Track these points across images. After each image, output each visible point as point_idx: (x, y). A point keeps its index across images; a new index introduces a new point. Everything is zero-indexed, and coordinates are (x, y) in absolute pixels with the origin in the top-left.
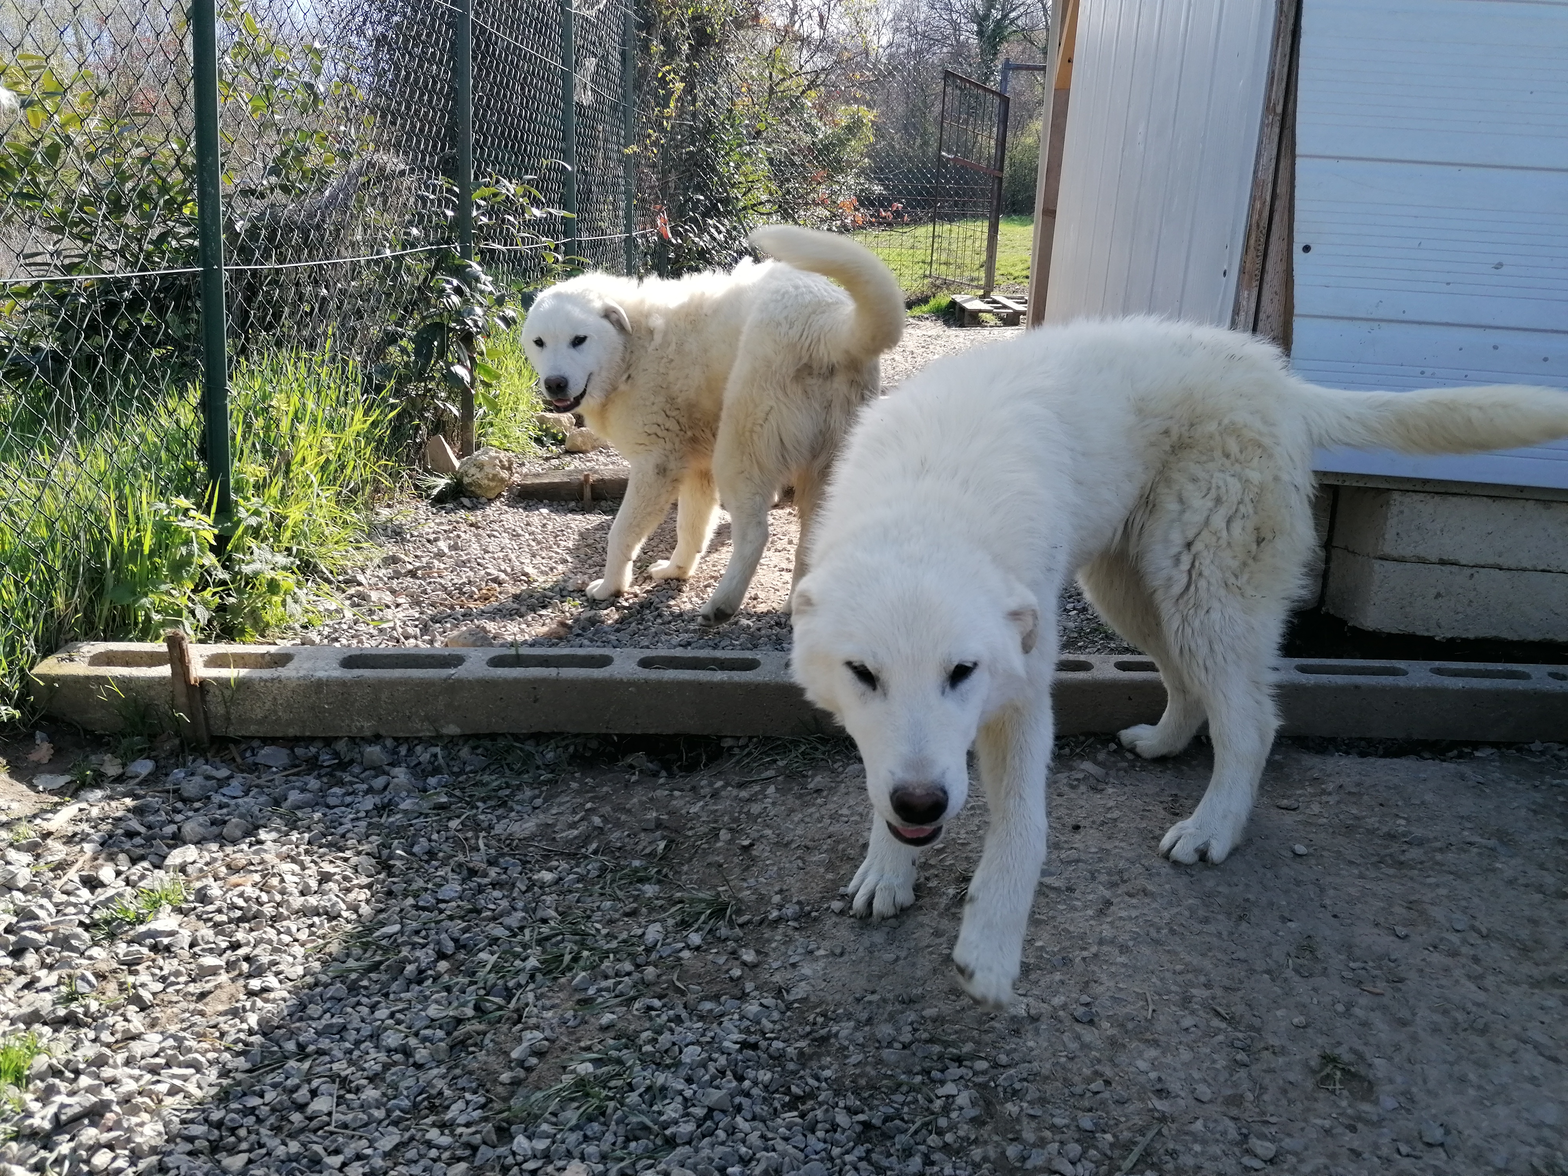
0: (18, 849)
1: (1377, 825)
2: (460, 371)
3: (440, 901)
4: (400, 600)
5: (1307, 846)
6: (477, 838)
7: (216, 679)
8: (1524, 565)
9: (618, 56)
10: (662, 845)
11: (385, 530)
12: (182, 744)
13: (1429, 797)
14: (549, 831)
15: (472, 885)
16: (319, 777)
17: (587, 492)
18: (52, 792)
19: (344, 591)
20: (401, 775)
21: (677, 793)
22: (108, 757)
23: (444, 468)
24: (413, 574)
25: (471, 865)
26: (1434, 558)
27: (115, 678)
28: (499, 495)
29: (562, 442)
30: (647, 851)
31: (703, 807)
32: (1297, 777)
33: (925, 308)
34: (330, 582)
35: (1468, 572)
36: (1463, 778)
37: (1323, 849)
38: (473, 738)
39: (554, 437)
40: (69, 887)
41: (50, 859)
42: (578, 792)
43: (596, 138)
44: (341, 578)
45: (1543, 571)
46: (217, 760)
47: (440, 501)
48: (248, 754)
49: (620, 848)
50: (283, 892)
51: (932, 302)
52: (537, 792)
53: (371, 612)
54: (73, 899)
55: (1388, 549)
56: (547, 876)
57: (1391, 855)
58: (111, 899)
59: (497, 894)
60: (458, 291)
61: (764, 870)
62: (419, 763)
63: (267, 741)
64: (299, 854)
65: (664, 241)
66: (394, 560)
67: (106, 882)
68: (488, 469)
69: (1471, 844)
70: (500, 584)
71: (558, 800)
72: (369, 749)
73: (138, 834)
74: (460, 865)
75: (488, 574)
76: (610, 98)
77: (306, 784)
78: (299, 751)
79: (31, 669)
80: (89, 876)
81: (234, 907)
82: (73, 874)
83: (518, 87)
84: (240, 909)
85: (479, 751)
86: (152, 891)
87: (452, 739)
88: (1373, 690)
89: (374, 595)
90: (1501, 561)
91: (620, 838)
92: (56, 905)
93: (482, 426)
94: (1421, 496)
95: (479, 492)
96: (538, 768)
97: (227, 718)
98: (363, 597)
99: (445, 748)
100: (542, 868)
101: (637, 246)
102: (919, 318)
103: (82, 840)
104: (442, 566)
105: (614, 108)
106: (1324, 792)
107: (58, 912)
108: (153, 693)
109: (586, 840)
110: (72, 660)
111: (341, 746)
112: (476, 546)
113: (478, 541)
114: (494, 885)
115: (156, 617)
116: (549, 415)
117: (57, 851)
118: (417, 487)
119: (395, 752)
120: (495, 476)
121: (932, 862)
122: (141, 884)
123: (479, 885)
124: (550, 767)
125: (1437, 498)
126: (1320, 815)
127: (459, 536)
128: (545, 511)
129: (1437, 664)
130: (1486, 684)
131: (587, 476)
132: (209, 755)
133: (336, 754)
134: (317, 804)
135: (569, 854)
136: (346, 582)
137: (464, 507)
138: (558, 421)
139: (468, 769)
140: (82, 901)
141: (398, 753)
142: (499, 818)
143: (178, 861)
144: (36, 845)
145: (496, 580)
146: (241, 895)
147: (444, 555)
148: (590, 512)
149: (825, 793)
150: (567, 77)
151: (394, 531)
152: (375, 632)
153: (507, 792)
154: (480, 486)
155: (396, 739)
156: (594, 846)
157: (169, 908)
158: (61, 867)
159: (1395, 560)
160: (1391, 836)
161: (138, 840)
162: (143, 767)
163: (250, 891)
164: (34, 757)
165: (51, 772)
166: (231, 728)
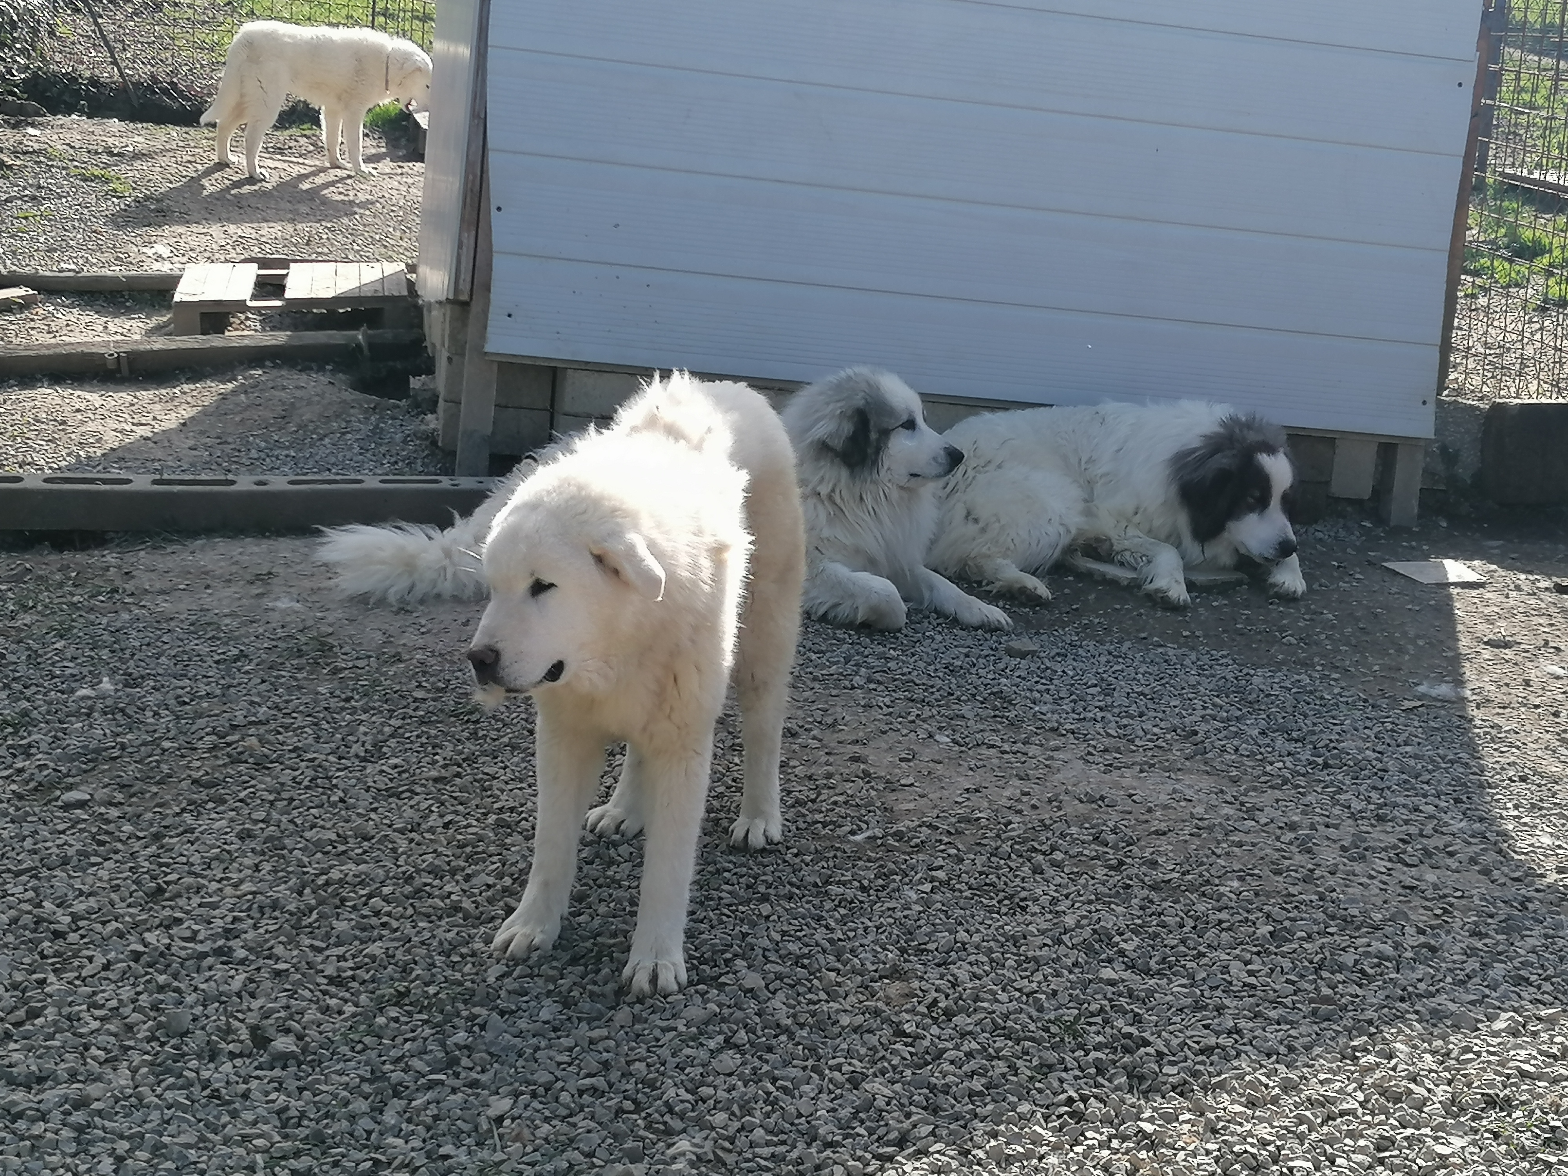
94: (586, 373)
159: (572, 415)
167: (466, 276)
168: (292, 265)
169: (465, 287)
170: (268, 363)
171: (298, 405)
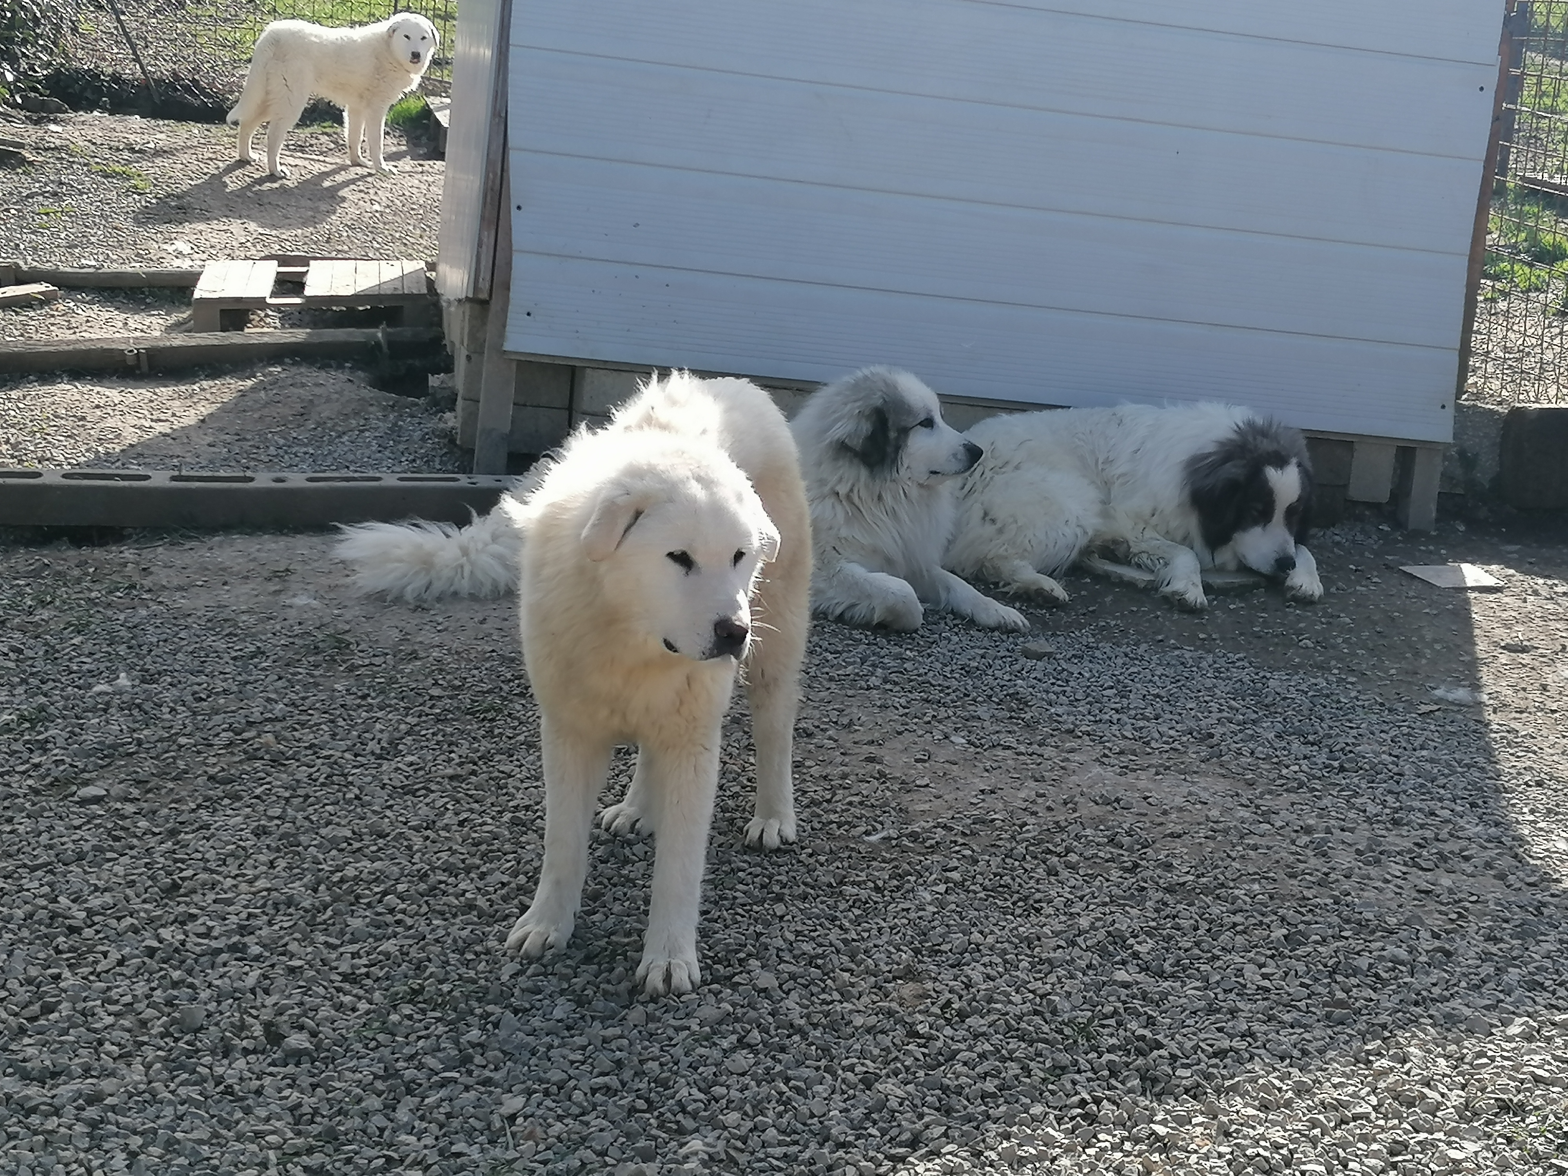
94: (604, 372)
125: (615, 374)
167: (485, 274)
168: (312, 262)
169: (485, 285)
170: (287, 360)
171: (316, 402)
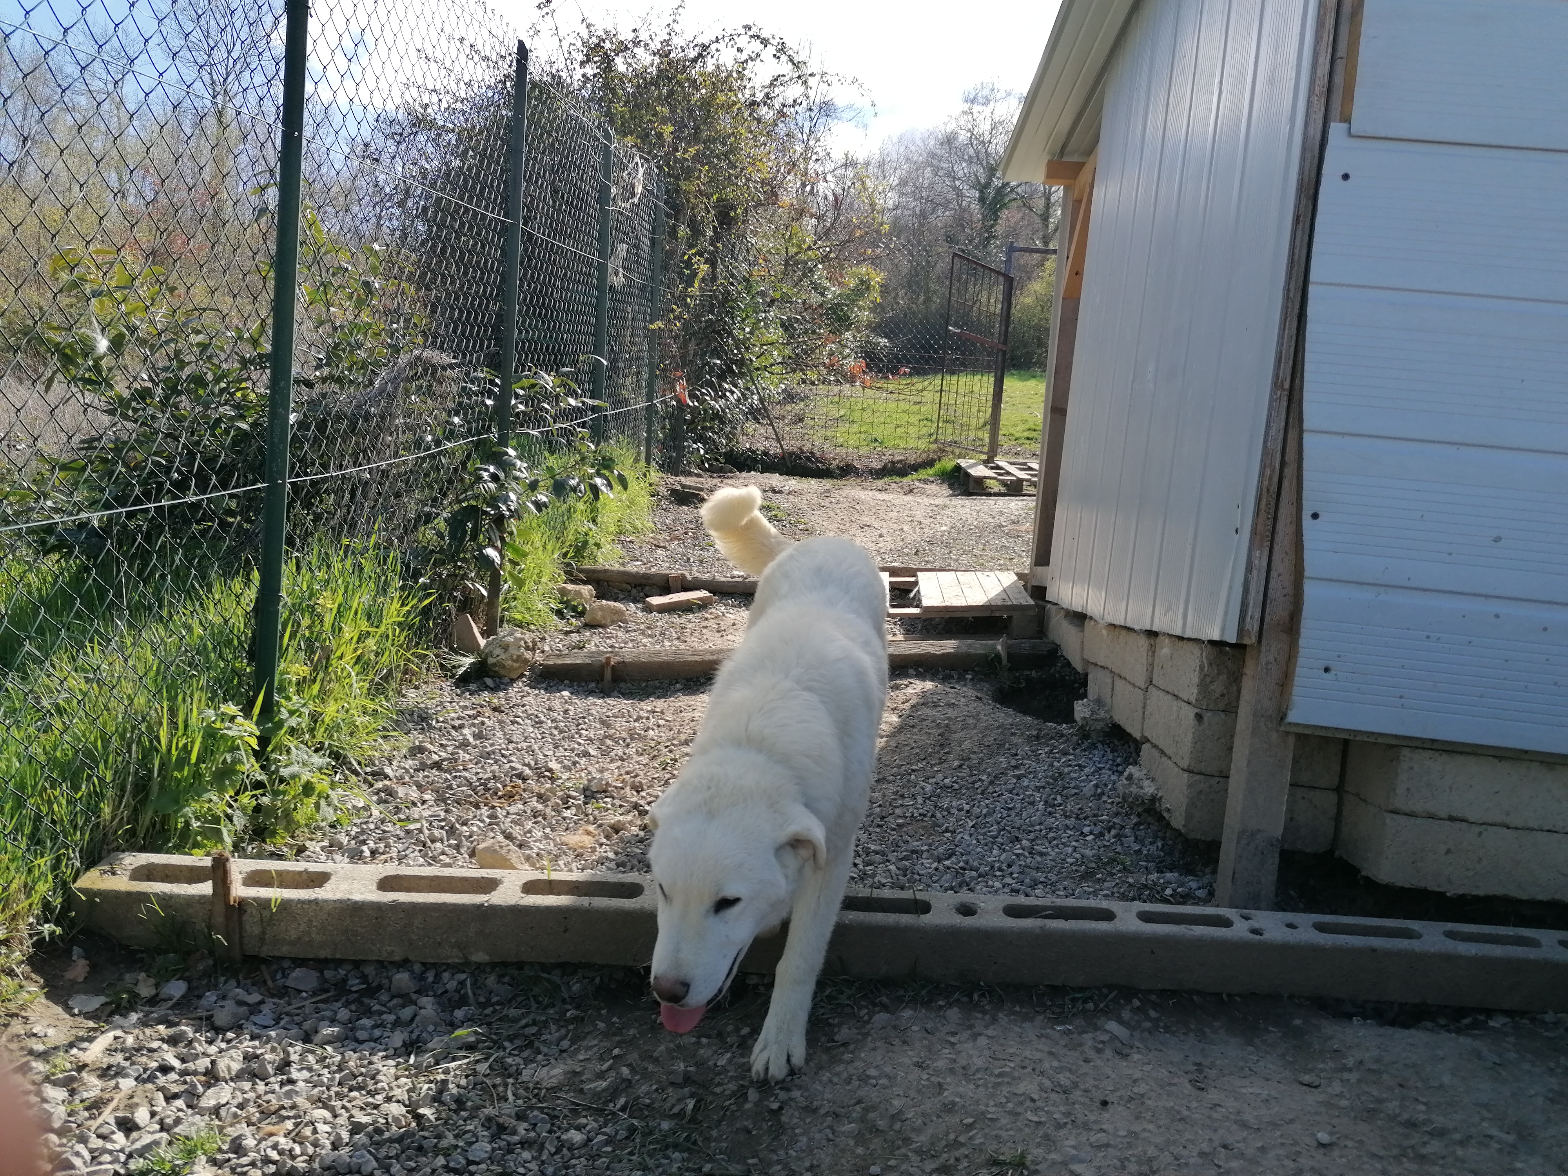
0: (55, 1084)
1: (1397, 1111)
2: (491, 552)
3: (470, 1163)
4: (427, 797)
5: (1331, 1134)
6: (506, 1085)
7: (254, 899)
8: (1531, 824)
9: (648, 242)
10: (691, 1103)
11: (412, 715)
12: (215, 965)
13: (1446, 1079)
14: (577, 1080)
15: (503, 1144)
16: (346, 1005)
17: (608, 674)
18: (88, 1016)
19: (371, 785)
20: (428, 1006)
21: (704, 1040)
22: (142, 975)
23: (470, 647)
24: (437, 765)
25: (501, 1120)
26: (1443, 815)
27: (156, 895)
28: (522, 675)
29: (582, 614)
30: (676, 1110)
31: (730, 1060)
32: (1317, 1047)
33: (931, 471)
34: (356, 773)
35: (1476, 829)
36: (1479, 1056)
37: (1346, 1137)
38: (500, 966)
39: (574, 609)
40: (104, 1130)
41: (85, 1095)
42: (606, 1035)
43: (625, 319)
44: (368, 769)
45: (1548, 831)
46: (249, 982)
47: (464, 682)
48: (279, 976)
49: (648, 1106)
50: (315, 1144)
51: (938, 466)
52: (563, 1031)
53: (398, 810)
54: (109, 1146)
55: (1399, 802)
56: (576, 1137)
57: (1412, 1147)
58: (148, 1147)
59: (526, 1155)
60: (495, 478)
61: (794, 1139)
62: (446, 992)
63: (300, 962)
64: (329, 1098)
65: (682, 405)
66: (421, 750)
67: (141, 1125)
68: (513, 651)
69: (1491, 1137)
70: (524, 779)
71: (585, 1043)
72: (398, 976)
73: (172, 1069)
74: (489, 1119)
75: (513, 769)
76: (638, 281)
77: (336, 1013)
78: (328, 974)
79: (74, 881)
80: (125, 1118)
81: (267, 1161)
82: (108, 1116)
83: (558, 283)
84: (274, 1162)
85: (506, 979)
86: (187, 1138)
87: (479, 966)
88: (1389, 954)
89: (401, 791)
90: (1508, 820)
91: (648, 1093)
92: (91, 1151)
93: (506, 601)
94: (1430, 753)
95: (502, 672)
96: (564, 1001)
97: (262, 939)
98: (390, 792)
99: (472, 974)
100: (571, 1126)
101: (657, 412)
102: (925, 481)
103: (117, 1074)
104: (467, 757)
105: (643, 289)
106: (1344, 1069)
107: (93, 1158)
108: (191, 911)
109: (614, 1093)
110: (114, 874)
111: (370, 970)
112: (499, 734)
113: (502, 728)
114: (525, 1144)
115: (195, 824)
116: (570, 587)
117: (93, 1086)
118: (442, 666)
119: (421, 978)
120: (518, 656)
121: (962, 1139)
122: (176, 1130)
123: (509, 1144)
124: (577, 1002)
125: (1445, 757)
126: (1341, 1096)
127: (483, 723)
128: (566, 693)
129: (1450, 926)
130: (1497, 951)
131: (608, 658)
132: (240, 977)
133: (364, 978)
134: (347, 1038)
135: (596, 1110)
136: (373, 774)
137: (487, 688)
138: (579, 594)
139: (494, 1000)
140: (118, 1147)
141: (426, 979)
142: (527, 1061)
143: (212, 1103)
144: (72, 1079)
145: (520, 776)
146: (275, 1147)
147: (469, 744)
148: (609, 696)
149: (852, 1047)
150: (602, 269)
151: (420, 716)
152: (402, 834)
153: (534, 1030)
154: (504, 666)
155: (424, 964)
156: (622, 1101)
157: (204, 1158)
158: (96, 1106)
159: (1406, 814)
160: (1411, 1124)
161: (173, 1076)
162: (176, 989)
163: (284, 1143)
164: (70, 975)
165: (86, 993)
166: (264, 948)
167: (1254, 612)
168: (919, 574)
169: (1253, 625)
